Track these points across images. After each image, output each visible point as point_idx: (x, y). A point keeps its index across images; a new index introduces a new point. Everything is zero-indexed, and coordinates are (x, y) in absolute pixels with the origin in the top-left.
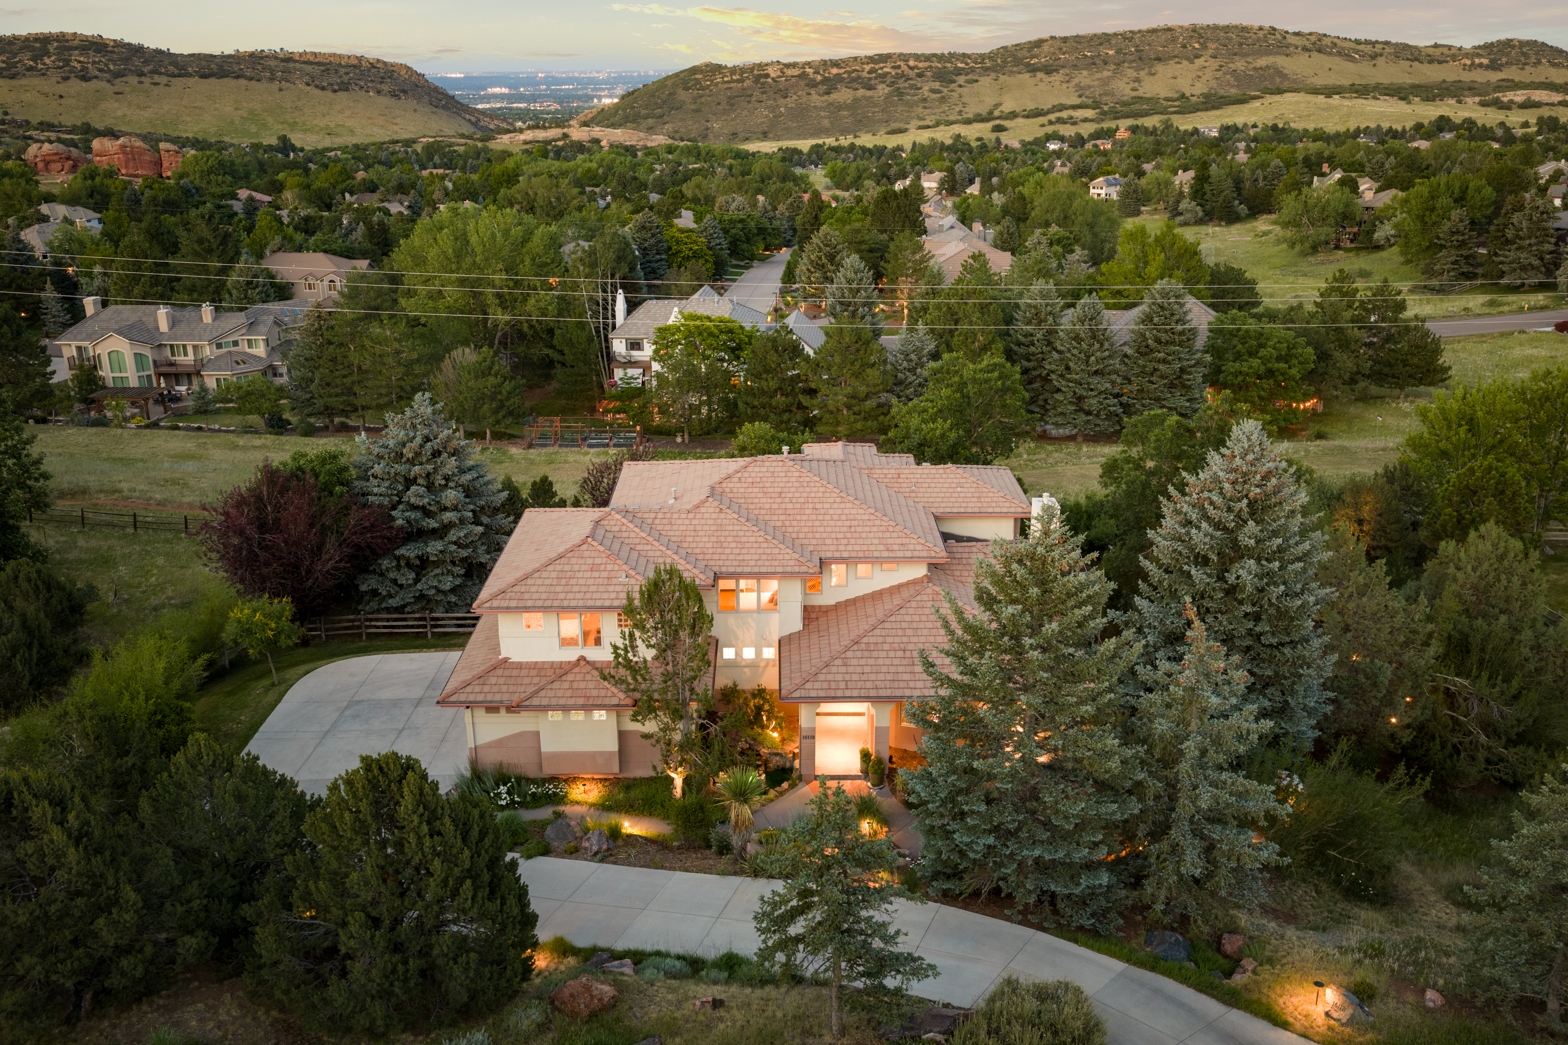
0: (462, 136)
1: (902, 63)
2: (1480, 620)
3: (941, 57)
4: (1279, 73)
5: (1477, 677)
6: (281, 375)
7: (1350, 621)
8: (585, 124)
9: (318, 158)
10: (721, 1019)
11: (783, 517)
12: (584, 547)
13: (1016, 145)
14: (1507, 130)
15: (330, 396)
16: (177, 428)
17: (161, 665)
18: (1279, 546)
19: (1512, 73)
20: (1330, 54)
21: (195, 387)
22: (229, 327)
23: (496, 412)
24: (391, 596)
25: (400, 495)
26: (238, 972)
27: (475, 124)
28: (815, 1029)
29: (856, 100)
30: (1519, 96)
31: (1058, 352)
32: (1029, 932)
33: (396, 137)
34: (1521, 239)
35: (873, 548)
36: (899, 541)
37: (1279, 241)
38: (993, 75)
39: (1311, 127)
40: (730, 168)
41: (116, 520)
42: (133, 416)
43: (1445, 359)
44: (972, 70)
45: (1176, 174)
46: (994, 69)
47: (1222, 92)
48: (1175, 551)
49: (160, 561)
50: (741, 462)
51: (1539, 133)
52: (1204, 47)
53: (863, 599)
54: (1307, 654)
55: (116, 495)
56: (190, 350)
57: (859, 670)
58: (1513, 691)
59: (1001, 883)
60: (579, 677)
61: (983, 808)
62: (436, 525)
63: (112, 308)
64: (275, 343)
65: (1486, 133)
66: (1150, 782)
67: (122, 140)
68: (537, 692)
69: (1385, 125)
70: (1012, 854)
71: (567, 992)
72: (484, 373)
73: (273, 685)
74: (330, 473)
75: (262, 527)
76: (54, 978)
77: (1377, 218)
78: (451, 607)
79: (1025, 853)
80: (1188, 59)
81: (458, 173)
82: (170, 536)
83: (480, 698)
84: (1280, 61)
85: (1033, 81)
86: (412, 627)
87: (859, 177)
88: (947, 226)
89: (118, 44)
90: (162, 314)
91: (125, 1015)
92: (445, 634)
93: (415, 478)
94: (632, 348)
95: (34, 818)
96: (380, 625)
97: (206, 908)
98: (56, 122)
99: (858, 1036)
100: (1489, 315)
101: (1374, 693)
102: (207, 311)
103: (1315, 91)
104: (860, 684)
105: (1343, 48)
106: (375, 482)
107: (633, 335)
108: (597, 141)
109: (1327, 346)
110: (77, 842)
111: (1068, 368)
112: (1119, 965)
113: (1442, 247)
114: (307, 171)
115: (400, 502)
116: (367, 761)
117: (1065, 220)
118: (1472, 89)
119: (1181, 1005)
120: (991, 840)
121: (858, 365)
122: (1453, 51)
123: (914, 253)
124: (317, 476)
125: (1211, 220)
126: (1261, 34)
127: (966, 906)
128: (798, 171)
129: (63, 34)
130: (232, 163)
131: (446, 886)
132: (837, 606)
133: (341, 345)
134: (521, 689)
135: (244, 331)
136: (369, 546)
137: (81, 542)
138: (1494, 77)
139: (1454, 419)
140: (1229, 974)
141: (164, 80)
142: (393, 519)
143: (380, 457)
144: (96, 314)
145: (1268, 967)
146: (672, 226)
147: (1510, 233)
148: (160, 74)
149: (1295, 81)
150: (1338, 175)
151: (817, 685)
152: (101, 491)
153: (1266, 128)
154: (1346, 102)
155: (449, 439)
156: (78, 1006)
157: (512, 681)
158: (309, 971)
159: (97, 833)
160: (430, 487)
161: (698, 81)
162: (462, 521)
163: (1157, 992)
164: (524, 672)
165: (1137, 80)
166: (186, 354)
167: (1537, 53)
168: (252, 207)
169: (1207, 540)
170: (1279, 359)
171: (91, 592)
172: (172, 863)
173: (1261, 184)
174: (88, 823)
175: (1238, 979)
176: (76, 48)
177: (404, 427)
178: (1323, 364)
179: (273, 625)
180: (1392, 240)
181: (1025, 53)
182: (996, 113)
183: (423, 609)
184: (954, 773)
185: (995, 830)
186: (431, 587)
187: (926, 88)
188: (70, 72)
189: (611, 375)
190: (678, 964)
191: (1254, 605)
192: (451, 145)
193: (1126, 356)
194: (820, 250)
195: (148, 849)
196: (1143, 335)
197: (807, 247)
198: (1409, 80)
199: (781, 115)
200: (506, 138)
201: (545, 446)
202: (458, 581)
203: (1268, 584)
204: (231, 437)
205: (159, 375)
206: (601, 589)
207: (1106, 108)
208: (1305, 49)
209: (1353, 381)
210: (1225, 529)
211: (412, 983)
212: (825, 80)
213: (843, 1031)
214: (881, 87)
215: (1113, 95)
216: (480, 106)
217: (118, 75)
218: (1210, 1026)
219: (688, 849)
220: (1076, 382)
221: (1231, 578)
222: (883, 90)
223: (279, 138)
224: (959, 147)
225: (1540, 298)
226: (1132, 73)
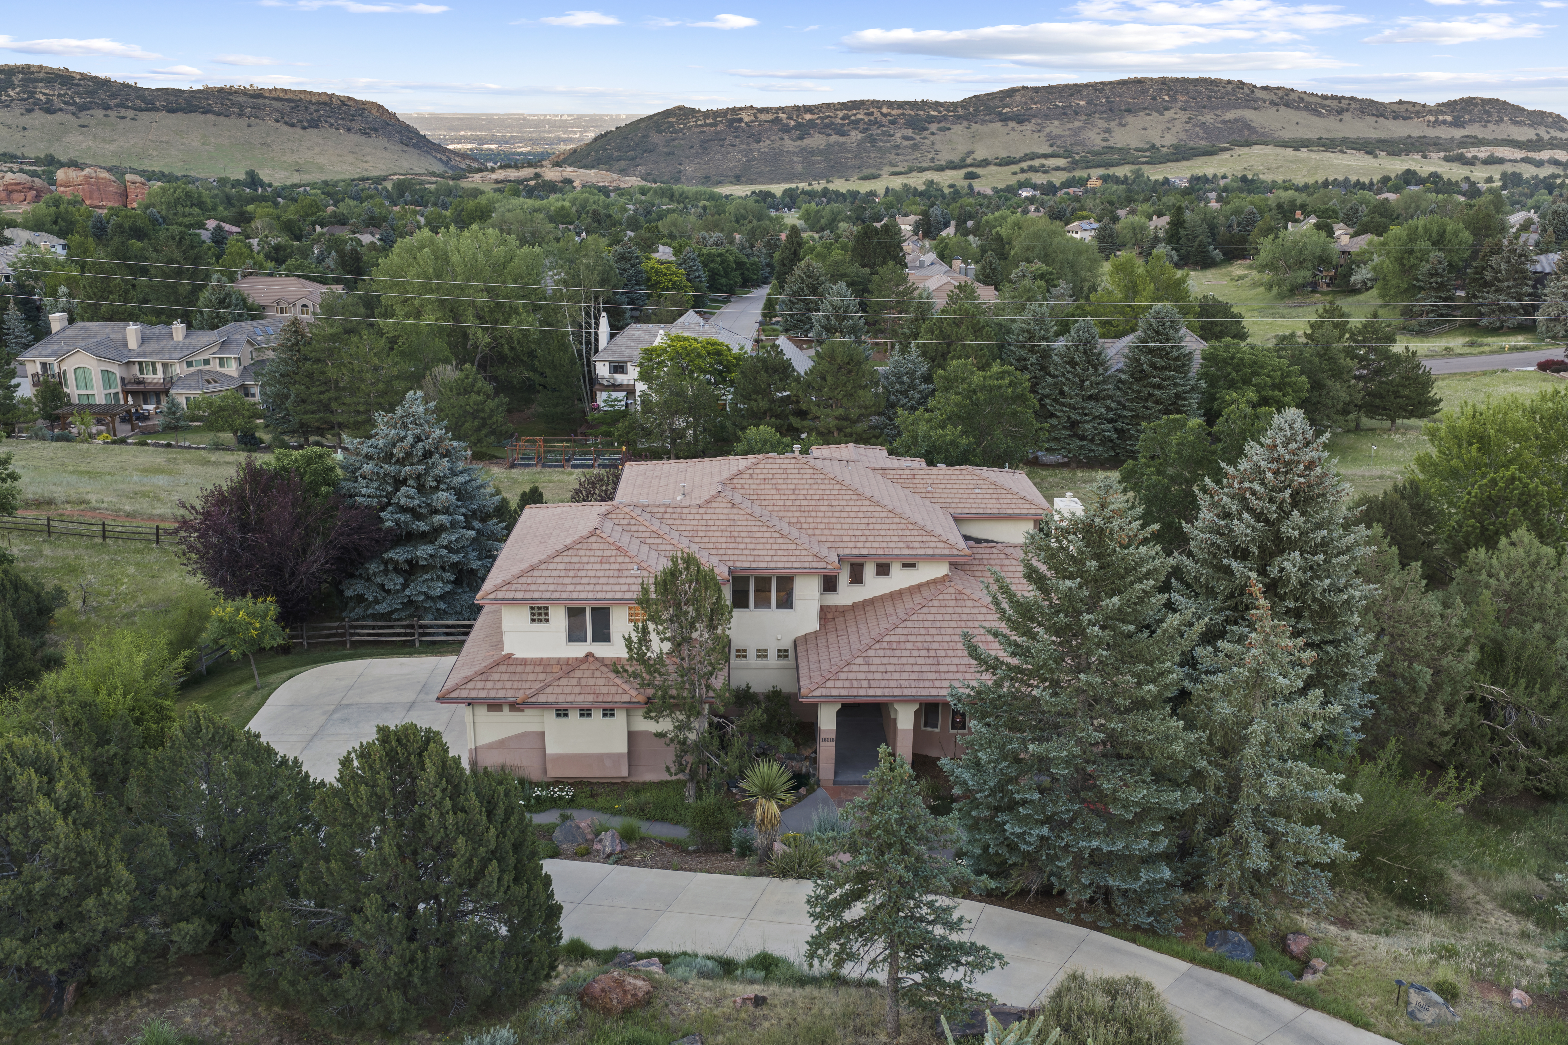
0: (433, 174)
1: (875, 110)
2: (1513, 629)
3: (913, 105)
4: (1247, 126)
5: (1513, 686)
6: (253, 395)
7: (1386, 626)
8: (557, 164)
9: (286, 193)
10: (765, 1017)
11: (797, 514)
12: (593, 539)
13: (989, 192)
14: (1473, 184)
15: (306, 412)
16: (146, 444)
17: (141, 658)
18: (1323, 538)
19: (1474, 130)
20: (1297, 108)
21: (164, 404)
22: (200, 345)
23: (479, 429)
24: (377, 602)
25: (389, 496)
26: (237, 965)
27: (446, 163)
28: (868, 1028)
29: (829, 145)
30: (1483, 153)
31: (1051, 376)
32: (1084, 931)
33: (366, 174)
34: (1499, 281)
35: (892, 545)
36: (919, 539)
37: (1255, 285)
38: (965, 123)
39: (1280, 179)
40: (705, 208)
41: (84, 529)
42: (99, 433)
43: (1435, 392)
44: (945, 118)
45: (1151, 219)
46: (965, 117)
47: (1191, 144)
48: (1213, 544)
49: (131, 570)
50: (751, 459)
51: (1504, 187)
52: (1174, 99)
53: (882, 598)
54: (1352, 652)
55: (83, 507)
56: (159, 368)
57: (881, 668)
58: (1553, 699)
59: (1053, 879)
60: (588, 673)
61: (1036, 796)
62: (426, 528)
63: (79, 324)
64: (247, 362)
65: (1450, 187)
66: (1212, 770)
67: (87, 171)
68: (543, 688)
69: (1353, 178)
70: (1067, 846)
71: (597, 987)
72: (466, 390)
73: (255, 689)
74: (315, 473)
75: (244, 527)
76: (37, 963)
77: (1353, 262)
78: (440, 614)
79: (1081, 844)
80: (1157, 111)
81: (430, 209)
82: (140, 546)
83: (483, 694)
84: (1248, 114)
85: (1005, 130)
86: (399, 635)
87: (834, 220)
88: (927, 263)
89: (84, 77)
90: (132, 331)
91: (112, 1010)
92: (434, 643)
93: (405, 480)
94: (616, 372)
95: (19, 788)
96: (364, 633)
97: (202, 895)
98: (19, 154)
99: (915, 1034)
100: (1470, 354)
101: (1413, 698)
102: (178, 329)
103: (1284, 144)
104: (883, 683)
105: (1310, 103)
106: (363, 483)
107: (617, 358)
108: (568, 182)
109: (1320, 375)
110: (66, 813)
111: (1062, 393)
112: (1183, 966)
113: (1421, 288)
114: (276, 204)
115: (389, 504)
116: (384, 733)
117: (1046, 258)
118: (1437, 144)
119: (1253, 1005)
120: (1045, 831)
121: (850, 386)
122: (1417, 108)
123: (898, 285)
124: (302, 476)
125: (1186, 265)
126: (1229, 88)
127: (1012, 906)
128: (773, 213)
129: (29, 67)
130: (200, 195)
131: (470, 867)
132: (854, 607)
133: (318, 361)
134: (527, 685)
135: (216, 349)
136: (356, 549)
137: (47, 550)
138: (1458, 133)
139: (1465, 437)
140: (1300, 976)
141: (130, 113)
142: (382, 520)
143: (368, 457)
144: (63, 330)
145: (1338, 967)
146: (649, 259)
147: (1488, 275)
148: (127, 107)
149: (1263, 134)
150: (1313, 220)
151: (839, 684)
152: (68, 502)
153: (1235, 178)
154: (1314, 156)
155: (441, 439)
156: (60, 999)
157: (517, 677)
158: (316, 963)
159: (88, 805)
160: (421, 488)
161: (671, 124)
162: (454, 525)
163: (1226, 992)
164: (529, 669)
165: (1108, 131)
166: (155, 372)
167: (1499, 111)
168: (219, 238)
169: (1249, 531)
170: (1274, 387)
171: (59, 595)
172: (167, 843)
173: (1236, 230)
174: (77, 795)
175: (1309, 980)
176: (41, 80)
177: (394, 427)
178: (1316, 394)
179: (258, 625)
180: (1369, 284)
181: (997, 102)
182: (969, 161)
183: (411, 616)
184: (1005, 759)
185: (1048, 820)
186: (420, 593)
187: (899, 135)
188: (35, 104)
189: (593, 398)
190: (710, 964)
191: (1296, 600)
192: (421, 183)
193: (1120, 381)
194: (803, 281)
195: (140, 829)
196: (1138, 360)
197: (790, 278)
198: (1374, 135)
199: (754, 159)
200: (477, 177)
201: (527, 466)
202: (448, 588)
203: (1311, 578)
204: (203, 453)
205: (126, 393)
206: (612, 581)
207: (1077, 157)
208: (1273, 103)
209: (1345, 412)
210: (1267, 521)
211: (432, 973)
212: (798, 126)
213: (898, 1030)
214: (853, 133)
215: (1084, 145)
216: (451, 147)
217: (83, 108)
218: (1287, 1027)
219: (705, 853)
220: (1070, 406)
221: (1274, 572)
222: (855, 136)
223: (247, 173)
224: (930, 194)
225: (1520, 340)
226: (1102, 124)
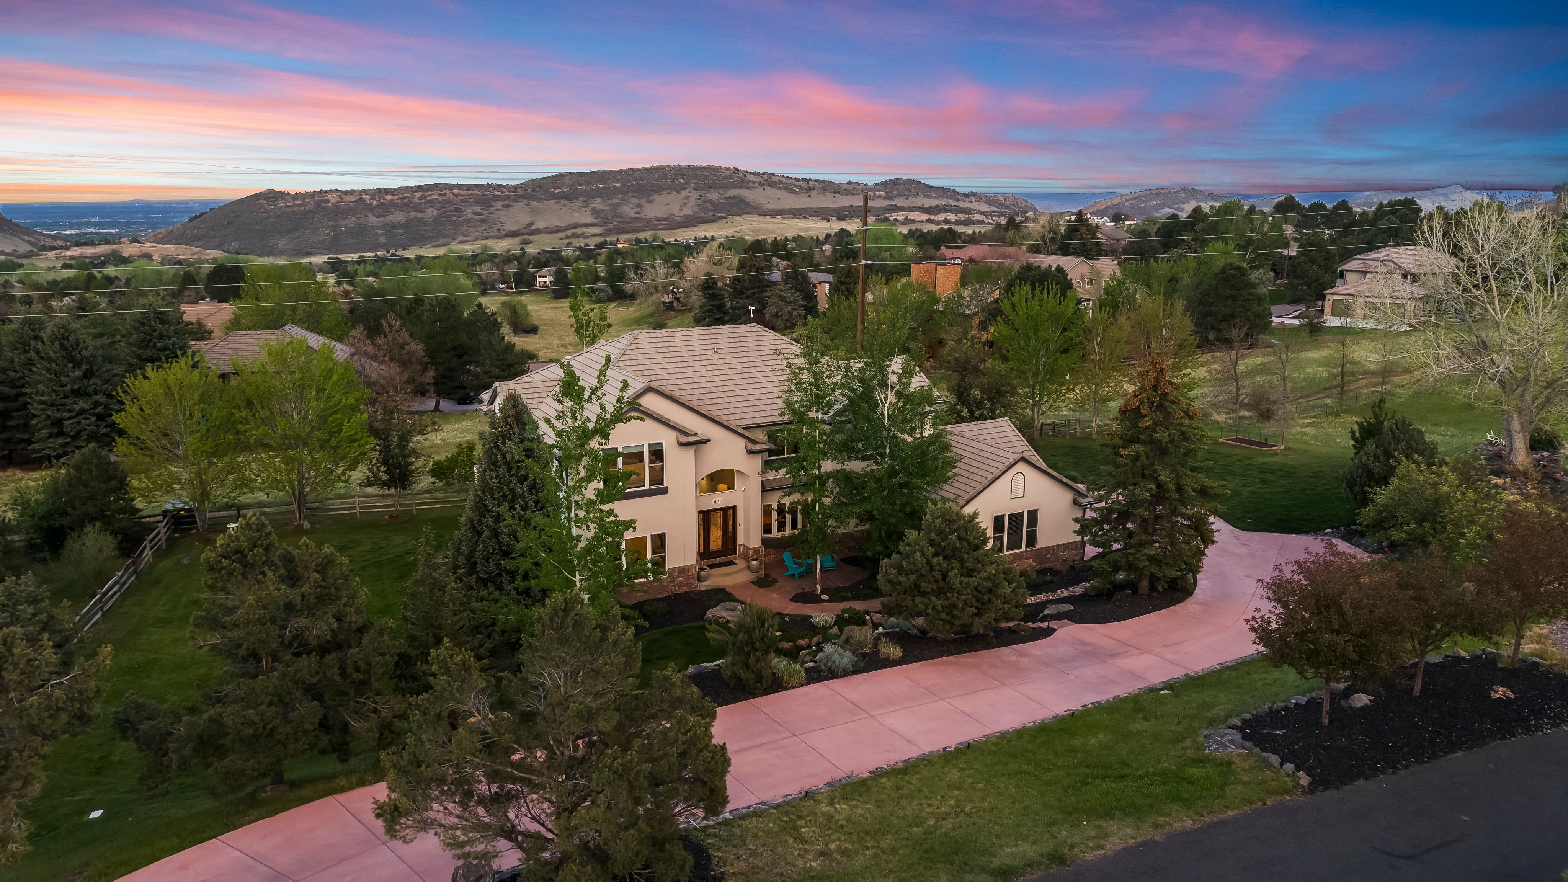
1: (447, 192)
3: (480, 187)
4: (742, 200)
19: (898, 201)
29: (409, 221)
30: (901, 216)
38: (525, 202)
44: (508, 197)
46: (523, 197)
47: (699, 214)
80: (676, 191)
85: (557, 206)
103: (765, 213)
105: (787, 184)
108: (147, 255)
118: (872, 211)
122: (861, 187)
126: (728, 173)
138: (887, 203)
149: (752, 207)
153: (727, 239)
161: (260, 205)
165: (639, 206)
167: (915, 188)
181: (550, 185)
182: (525, 230)
187: (469, 211)
198: (829, 206)
199: (341, 233)
200: (51, 254)
207: (611, 226)
208: (760, 184)
214: (430, 210)
215: (619, 216)
222: (432, 212)
226: (634, 201)
